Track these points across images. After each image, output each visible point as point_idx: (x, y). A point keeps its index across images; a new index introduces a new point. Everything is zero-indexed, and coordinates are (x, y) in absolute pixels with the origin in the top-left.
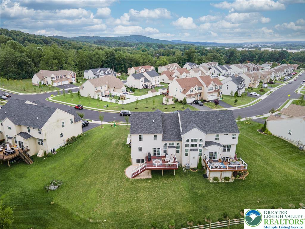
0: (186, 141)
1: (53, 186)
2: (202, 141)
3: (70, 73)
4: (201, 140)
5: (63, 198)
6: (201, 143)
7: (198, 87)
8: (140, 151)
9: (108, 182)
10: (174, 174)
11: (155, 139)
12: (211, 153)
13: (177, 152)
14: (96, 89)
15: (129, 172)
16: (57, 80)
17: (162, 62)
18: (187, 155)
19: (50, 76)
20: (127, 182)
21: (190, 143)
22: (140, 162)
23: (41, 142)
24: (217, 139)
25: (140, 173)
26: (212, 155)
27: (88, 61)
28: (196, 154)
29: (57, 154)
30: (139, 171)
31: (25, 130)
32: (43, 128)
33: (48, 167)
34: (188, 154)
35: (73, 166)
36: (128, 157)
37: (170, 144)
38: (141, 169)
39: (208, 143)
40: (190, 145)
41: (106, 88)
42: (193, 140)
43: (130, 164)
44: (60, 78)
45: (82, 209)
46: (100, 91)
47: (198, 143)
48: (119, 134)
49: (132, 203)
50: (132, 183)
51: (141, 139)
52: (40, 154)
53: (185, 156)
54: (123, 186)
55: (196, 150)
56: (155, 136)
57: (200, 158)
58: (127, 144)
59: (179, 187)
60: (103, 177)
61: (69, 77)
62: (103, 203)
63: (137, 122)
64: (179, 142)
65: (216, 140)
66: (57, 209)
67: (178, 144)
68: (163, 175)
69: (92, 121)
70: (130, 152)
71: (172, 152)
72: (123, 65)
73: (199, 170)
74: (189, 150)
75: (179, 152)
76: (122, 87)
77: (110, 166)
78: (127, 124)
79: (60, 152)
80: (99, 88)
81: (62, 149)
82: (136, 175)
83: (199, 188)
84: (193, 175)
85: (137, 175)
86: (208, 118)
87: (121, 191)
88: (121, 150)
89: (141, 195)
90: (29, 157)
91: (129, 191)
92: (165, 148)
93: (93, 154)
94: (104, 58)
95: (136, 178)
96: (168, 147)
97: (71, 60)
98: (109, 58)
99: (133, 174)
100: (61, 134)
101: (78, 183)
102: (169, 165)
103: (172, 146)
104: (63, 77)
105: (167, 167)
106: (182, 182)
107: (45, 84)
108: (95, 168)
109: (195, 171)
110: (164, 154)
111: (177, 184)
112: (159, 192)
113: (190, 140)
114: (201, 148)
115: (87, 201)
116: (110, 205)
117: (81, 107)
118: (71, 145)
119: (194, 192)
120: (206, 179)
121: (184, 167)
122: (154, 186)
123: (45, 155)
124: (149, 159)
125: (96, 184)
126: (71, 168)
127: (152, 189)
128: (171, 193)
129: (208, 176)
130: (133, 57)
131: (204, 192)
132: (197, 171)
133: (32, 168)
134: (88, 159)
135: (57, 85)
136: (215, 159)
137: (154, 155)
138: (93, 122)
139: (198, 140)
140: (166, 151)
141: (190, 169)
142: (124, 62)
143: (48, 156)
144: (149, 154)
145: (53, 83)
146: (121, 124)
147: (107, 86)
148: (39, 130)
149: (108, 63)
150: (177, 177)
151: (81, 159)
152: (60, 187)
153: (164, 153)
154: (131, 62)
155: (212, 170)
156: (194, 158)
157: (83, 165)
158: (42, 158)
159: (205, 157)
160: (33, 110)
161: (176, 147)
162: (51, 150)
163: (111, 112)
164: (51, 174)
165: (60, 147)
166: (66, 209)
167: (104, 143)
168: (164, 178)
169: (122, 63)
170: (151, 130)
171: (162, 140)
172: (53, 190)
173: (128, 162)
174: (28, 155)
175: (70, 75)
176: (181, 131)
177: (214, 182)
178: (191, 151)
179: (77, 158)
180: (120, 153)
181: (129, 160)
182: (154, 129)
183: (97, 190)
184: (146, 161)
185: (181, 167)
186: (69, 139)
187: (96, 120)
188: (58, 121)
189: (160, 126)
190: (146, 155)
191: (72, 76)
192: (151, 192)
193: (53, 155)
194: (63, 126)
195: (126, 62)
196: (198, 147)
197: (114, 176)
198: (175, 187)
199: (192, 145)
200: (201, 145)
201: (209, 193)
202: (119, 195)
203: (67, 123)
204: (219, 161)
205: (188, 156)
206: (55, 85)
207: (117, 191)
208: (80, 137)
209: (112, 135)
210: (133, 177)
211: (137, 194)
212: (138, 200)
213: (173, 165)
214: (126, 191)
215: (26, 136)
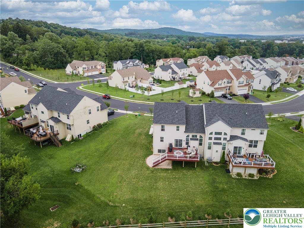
0: (210, 134)
1: (78, 168)
2: (227, 135)
3: (100, 64)
4: (225, 134)
5: (86, 180)
6: (225, 136)
7: (227, 80)
8: (162, 141)
9: (129, 169)
10: (196, 167)
11: (178, 130)
12: (235, 148)
13: (199, 145)
14: (124, 80)
15: (150, 161)
16: (87, 70)
17: (192, 54)
18: (209, 148)
19: (81, 66)
20: (147, 171)
21: (213, 136)
22: (161, 152)
23: (69, 127)
24: (243, 134)
25: (160, 163)
26: (237, 150)
27: (118, 52)
28: (219, 148)
29: (83, 139)
30: (159, 160)
31: (56, 115)
32: (71, 114)
33: (75, 151)
34: (211, 148)
35: (98, 152)
36: (149, 147)
37: (193, 136)
38: (162, 159)
39: (233, 138)
40: (213, 139)
41: (134, 79)
42: (216, 133)
43: (151, 153)
44: (90, 68)
45: (103, 192)
46: (127, 82)
47: (222, 136)
48: (142, 124)
49: (151, 191)
50: (152, 172)
51: (163, 129)
52: (68, 139)
53: (208, 149)
54: (143, 174)
55: (220, 144)
56: (178, 127)
57: (224, 152)
58: (149, 134)
59: (200, 180)
60: (124, 164)
61: (99, 67)
62: (123, 188)
63: (160, 113)
64: (202, 135)
65: (241, 134)
66: (81, 190)
67: (201, 137)
68: (183, 167)
69: (117, 110)
70: (152, 142)
71: (194, 144)
72: (151, 57)
73: (222, 164)
74: (212, 143)
75: (202, 145)
76: (149, 79)
77: (132, 154)
78: (151, 115)
79: (86, 137)
80: (126, 79)
81: (88, 135)
82: (156, 164)
83: (221, 183)
84: (215, 168)
85: (158, 164)
86: (235, 111)
87: (141, 179)
88: (143, 140)
89: (160, 184)
90: (58, 140)
91: (148, 179)
92: (187, 140)
93: (116, 141)
94: (133, 50)
95: (156, 167)
96: (191, 139)
97: (102, 51)
98: (138, 49)
99: (154, 163)
100: (88, 121)
101: (101, 167)
102: (190, 157)
103: (194, 138)
104: (94, 68)
105: (188, 159)
106: (203, 175)
107: (77, 74)
108: (117, 155)
109: (218, 165)
110: (186, 146)
111: (198, 176)
112: (178, 182)
113: (214, 133)
114: (225, 142)
115: (108, 185)
116: (130, 191)
117: (108, 97)
118: (96, 131)
119: (215, 186)
120: (229, 174)
121: (206, 160)
122: (174, 176)
123: (73, 139)
124: (171, 149)
125: (117, 170)
126: (95, 153)
127: (172, 180)
128: (191, 185)
129: (231, 171)
130: (162, 49)
131: (225, 187)
132: (219, 165)
133: (61, 150)
134: (112, 146)
135: (88, 75)
136: (239, 154)
137: (176, 146)
138: (119, 111)
139: (223, 134)
140: (188, 143)
141: (212, 163)
142: (153, 54)
143: (75, 140)
144: (171, 145)
145: (84, 73)
146: (145, 115)
147: (134, 77)
148: (68, 116)
149: (137, 55)
150: (198, 170)
151: (105, 145)
152: (84, 170)
153: (186, 144)
154: (160, 54)
155: (235, 165)
156: (217, 151)
157: (107, 151)
158: (70, 142)
159: (229, 151)
160: (63, 96)
161: (199, 139)
162: (78, 135)
163: (136, 102)
164: (77, 158)
165: (87, 133)
166: (89, 191)
167: (128, 131)
168: (185, 169)
169: (151, 55)
170: (174, 121)
171: (185, 132)
172: (78, 172)
173: (149, 152)
174: (58, 139)
175: (100, 66)
176: (205, 124)
177: (237, 177)
178: (214, 144)
179: (101, 145)
180: (142, 143)
181: (151, 149)
182: (176, 120)
183: (118, 176)
184: (167, 151)
185: (203, 160)
186: (95, 126)
187: (122, 109)
188: (85, 108)
189: (183, 117)
190: (168, 146)
191: (102, 67)
192: (171, 182)
193: (80, 141)
194: (90, 113)
195: (155, 54)
196: (222, 141)
197: (135, 163)
198: (195, 179)
199: (216, 139)
200: (225, 139)
201: (231, 188)
202: (138, 182)
203: (94, 111)
204: (244, 156)
205: (211, 149)
206: (86, 75)
207: (137, 179)
208: (105, 124)
209: (136, 124)
210: (154, 166)
211: (156, 183)
212: (157, 188)
213: (194, 158)
214: (146, 179)
215: (57, 120)
